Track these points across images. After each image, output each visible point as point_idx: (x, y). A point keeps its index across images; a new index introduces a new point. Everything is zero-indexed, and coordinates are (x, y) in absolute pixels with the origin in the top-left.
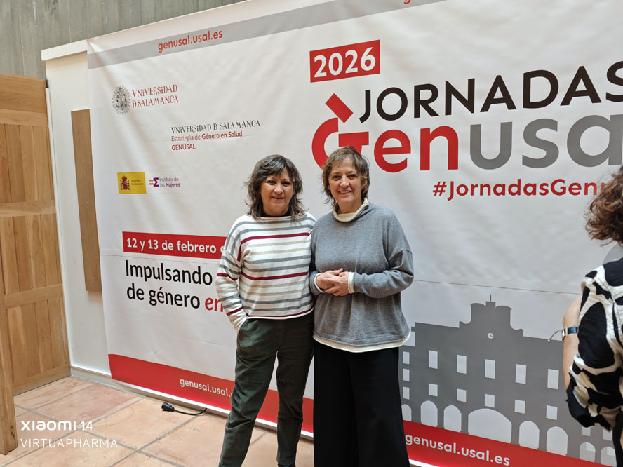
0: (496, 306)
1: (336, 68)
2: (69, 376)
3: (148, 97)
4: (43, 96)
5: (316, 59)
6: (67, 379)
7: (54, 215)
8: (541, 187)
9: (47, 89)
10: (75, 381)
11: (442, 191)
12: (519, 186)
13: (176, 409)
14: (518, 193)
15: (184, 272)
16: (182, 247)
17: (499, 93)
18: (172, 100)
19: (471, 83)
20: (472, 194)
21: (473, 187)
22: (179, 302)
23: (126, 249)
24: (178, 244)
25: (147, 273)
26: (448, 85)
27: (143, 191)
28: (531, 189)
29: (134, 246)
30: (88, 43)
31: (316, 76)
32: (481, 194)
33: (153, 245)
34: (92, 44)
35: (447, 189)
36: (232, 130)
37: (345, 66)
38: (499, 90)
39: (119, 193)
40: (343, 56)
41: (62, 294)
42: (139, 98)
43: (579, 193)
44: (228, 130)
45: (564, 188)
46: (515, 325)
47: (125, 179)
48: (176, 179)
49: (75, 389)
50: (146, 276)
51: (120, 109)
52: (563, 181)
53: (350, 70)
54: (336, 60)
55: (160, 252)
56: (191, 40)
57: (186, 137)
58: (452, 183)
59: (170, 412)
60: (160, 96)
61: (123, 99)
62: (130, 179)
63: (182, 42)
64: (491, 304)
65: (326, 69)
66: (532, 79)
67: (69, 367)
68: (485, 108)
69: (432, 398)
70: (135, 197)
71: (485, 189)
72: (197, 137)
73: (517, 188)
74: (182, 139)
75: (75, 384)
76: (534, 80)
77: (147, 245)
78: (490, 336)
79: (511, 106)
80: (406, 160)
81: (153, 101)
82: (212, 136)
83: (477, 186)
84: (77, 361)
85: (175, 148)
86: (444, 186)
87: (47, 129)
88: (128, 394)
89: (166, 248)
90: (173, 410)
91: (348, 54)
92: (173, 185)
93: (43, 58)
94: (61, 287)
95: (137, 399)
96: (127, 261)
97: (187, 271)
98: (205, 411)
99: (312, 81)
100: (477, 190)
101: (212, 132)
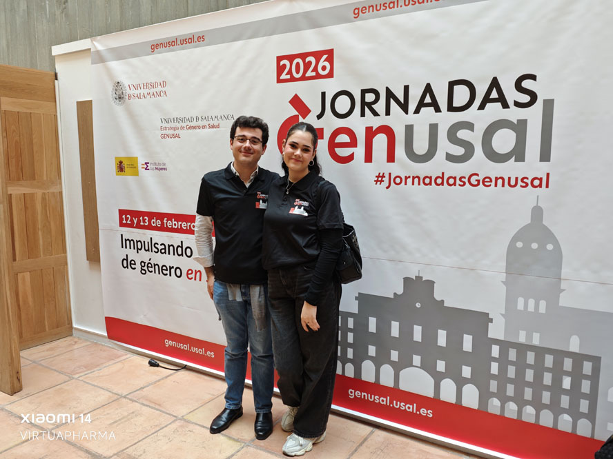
0: (424, 279)
1: (298, 72)
2: (71, 335)
3: (142, 91)
4: (53, 87)
5: (282, 63)
6: (69, 338)
7: (61, 193)
8: (460, 179)
9: (56, 81)
10: (76, 340)
11: (382, 181)
12: (442, 178)
13: (160, 365)
14: (442, 184)
15: (169, 246)
16: (168, 224)
17: (428, 99)
18: (162, 94)
19: (406, 88)
20: (406, 184)
21: (406, 178)
22: (165, 272)
23: (122, 225)
24: (165, 221)
25: (138, 246)
26: (388, 91)
27: (136, 174)
28: (452, 181)
29: (129, 222)
30: (92, 41)
31: (281, 78)
32: (413, 184)
33: (144, 222)
34: (94, 42)
35: (386, 179)
36: (211, 123)
37: (306, 71)
38: (428, 96)
39: (117, 175)
40: (304, 61)
41: (66, 264)
42: (133, 92)
43: (490, 185)
44: (208, 123)
45: (478, 181)
46: (438, 297)
47: (121, 162)
48: (164, 164)
49: (76, 347)
50: (138, 249)
51: (117, 101)
52: (477, 175)
53: (309, 74)
54: (298, 64)
55: (150, 227)
56: (179, 42)
57: (173, 128)
58: (390, 174)
59: (156, 368)
60: (152, 91)
61: (121, 92)
62: (125, 163)
63: (171, 44)
64: (419, 278)
65: (290, 72)
66: (455, 87)
67: (71, 328)
68: (417, 111)
69: (371, 358)
70: (129, 179)
71: (416, 180)
72: (182, 128)
73: (441, 180)
74: (170, 128)
75: (76, 342)
76: (456, 88)
77: (139, 221)
78: (418, 305)
79: (438, 110)
80: (353, 153)
81: (146, 95)
82: (194, 128)
83: (409, 177)
84: (79, 322)
85: (164, 136)
86: (383, 176)
87: (56, 116)
88: (121, 352)
89: (155, 225)
90: (158, 366)
91: (307, 60)
92: (161, 169)
93: (53, 54)
94: (66, 257)
95: (128, 356)
96: (122, 235)
97: (172, 245)
98: (185, 367)
99: (278, 82)
100: (409, 181)
101: (194, 124)
